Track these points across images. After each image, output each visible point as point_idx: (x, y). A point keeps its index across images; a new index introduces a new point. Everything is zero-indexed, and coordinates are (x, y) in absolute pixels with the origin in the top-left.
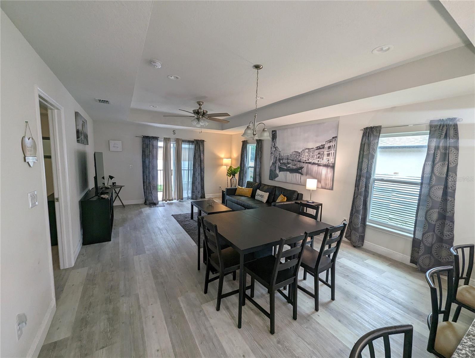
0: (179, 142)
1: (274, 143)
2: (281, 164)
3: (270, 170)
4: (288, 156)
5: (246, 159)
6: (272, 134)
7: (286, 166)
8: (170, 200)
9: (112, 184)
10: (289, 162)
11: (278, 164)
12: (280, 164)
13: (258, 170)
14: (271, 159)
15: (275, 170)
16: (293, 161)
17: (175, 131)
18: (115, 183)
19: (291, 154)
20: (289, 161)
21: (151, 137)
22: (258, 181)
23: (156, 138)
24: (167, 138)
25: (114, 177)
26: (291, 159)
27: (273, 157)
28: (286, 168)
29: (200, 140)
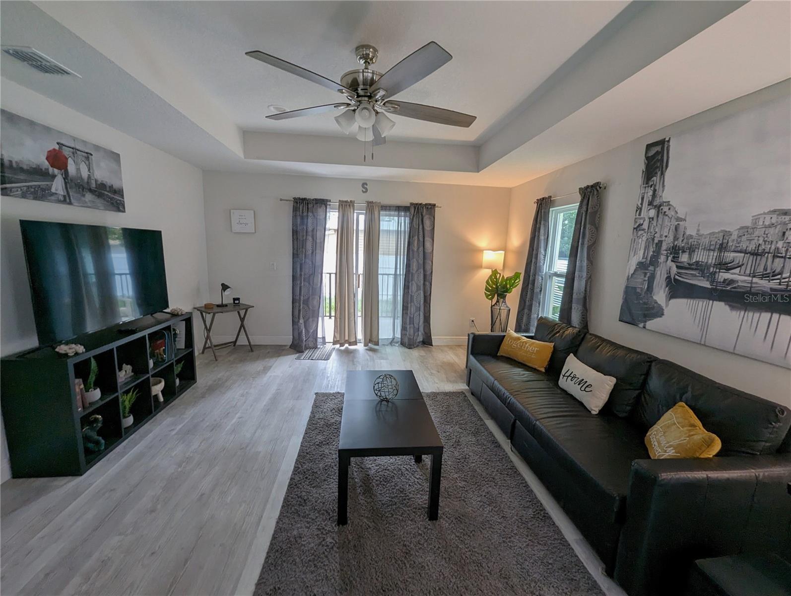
0: (373, 209)
1: (655, 191)
2: (678, 267)
3: (627, 287)
4: (726, 234)
5: (545, 250)
6: (647, 158)
7: (712, 277)
8: (350, 344)
9: (232, 302)
10: (728, 260)
11: (666, 267)
12: (674, 270)
13: (579, 285)
14: (633, 249)
15: (650, 289)
16: (762, 254)
17: (367, 185)
18: (238, 299)
19: (749, 224)
20: (733, 255)
21: (313, 200)
22: (576, 318)
23: (323, 203)
24: (346, 202)
25: (229, 287)
26: (743, 245)
27: (642, 242)
28: (709, 286)
29: (426, 204)
